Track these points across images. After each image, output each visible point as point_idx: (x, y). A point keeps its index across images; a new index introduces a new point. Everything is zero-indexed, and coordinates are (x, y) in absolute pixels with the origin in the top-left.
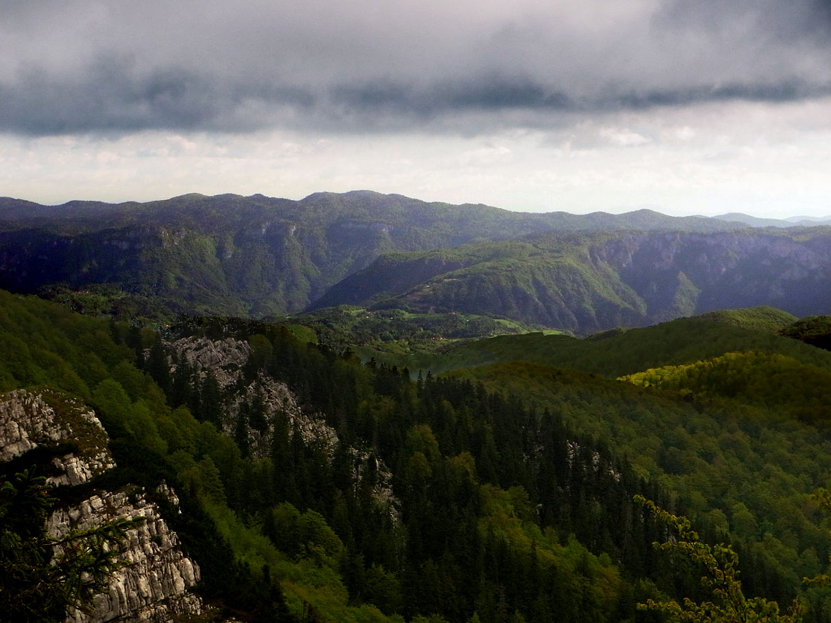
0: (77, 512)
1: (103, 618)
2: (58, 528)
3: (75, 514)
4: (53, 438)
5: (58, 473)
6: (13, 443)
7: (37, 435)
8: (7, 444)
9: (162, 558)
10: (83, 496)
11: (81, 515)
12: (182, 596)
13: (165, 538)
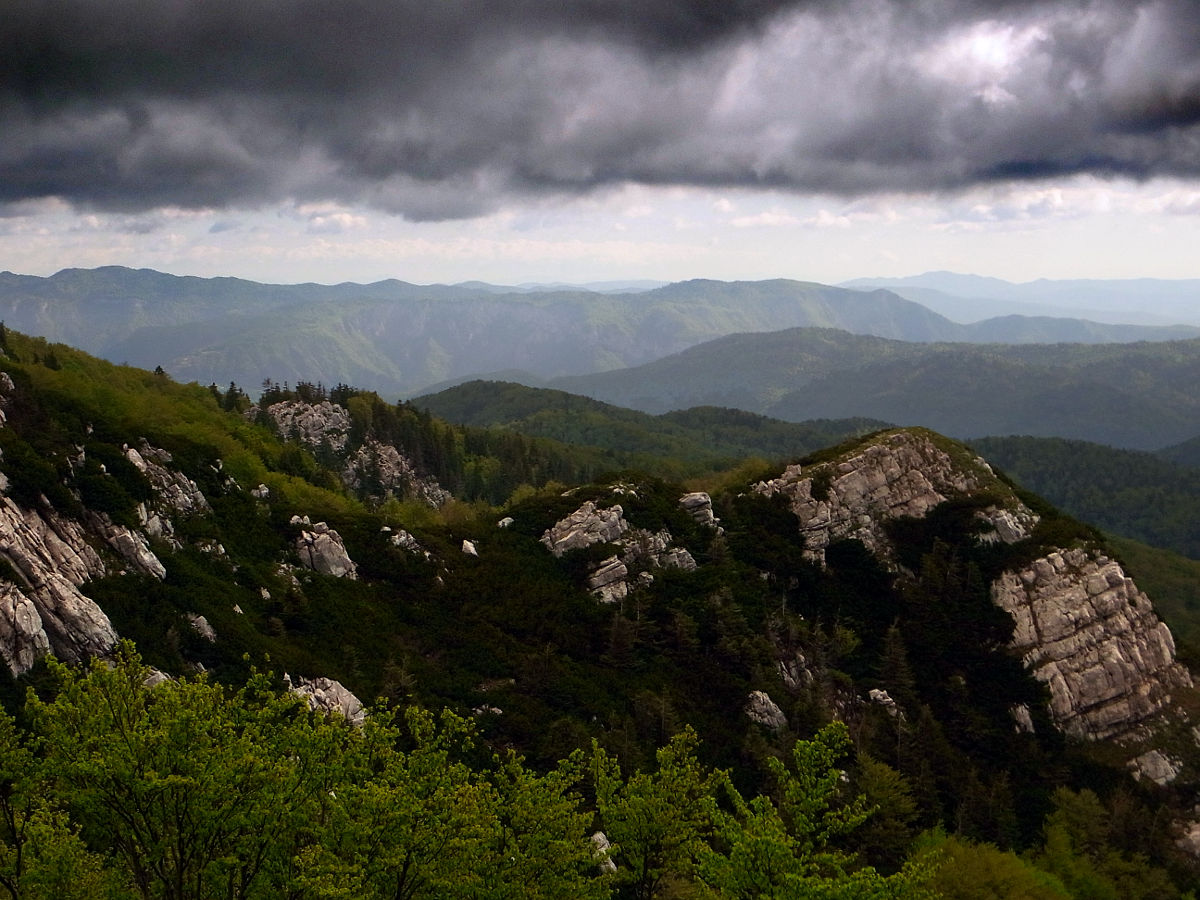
0: (1032, 573)
1: (1099, 697)
2: (1013, 593)
3: (1030, 576)
4: (959, 488)
5: (987, 528)
6: (920, 496)
7: (940, 485)
8: (914, 497)
9: (1142, 623)
10: (1032, 554)
11: (1039, 575)
12: (1170, 667)
13: (1139, 600)
